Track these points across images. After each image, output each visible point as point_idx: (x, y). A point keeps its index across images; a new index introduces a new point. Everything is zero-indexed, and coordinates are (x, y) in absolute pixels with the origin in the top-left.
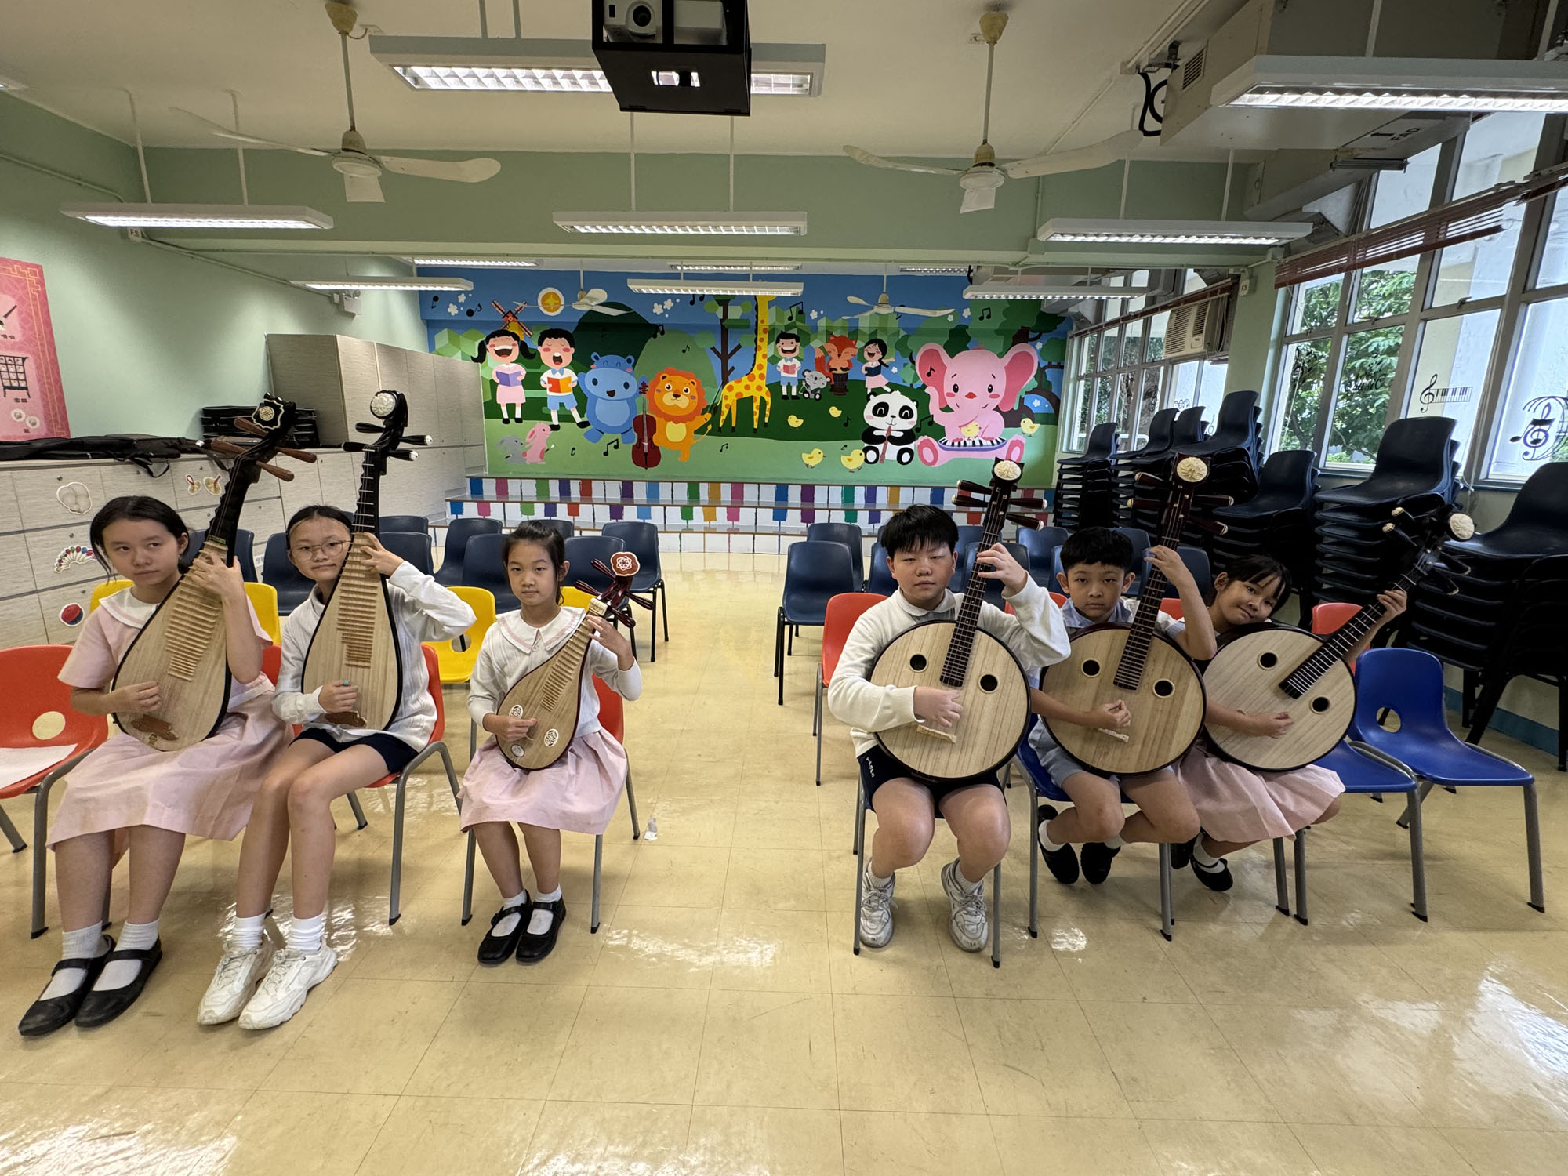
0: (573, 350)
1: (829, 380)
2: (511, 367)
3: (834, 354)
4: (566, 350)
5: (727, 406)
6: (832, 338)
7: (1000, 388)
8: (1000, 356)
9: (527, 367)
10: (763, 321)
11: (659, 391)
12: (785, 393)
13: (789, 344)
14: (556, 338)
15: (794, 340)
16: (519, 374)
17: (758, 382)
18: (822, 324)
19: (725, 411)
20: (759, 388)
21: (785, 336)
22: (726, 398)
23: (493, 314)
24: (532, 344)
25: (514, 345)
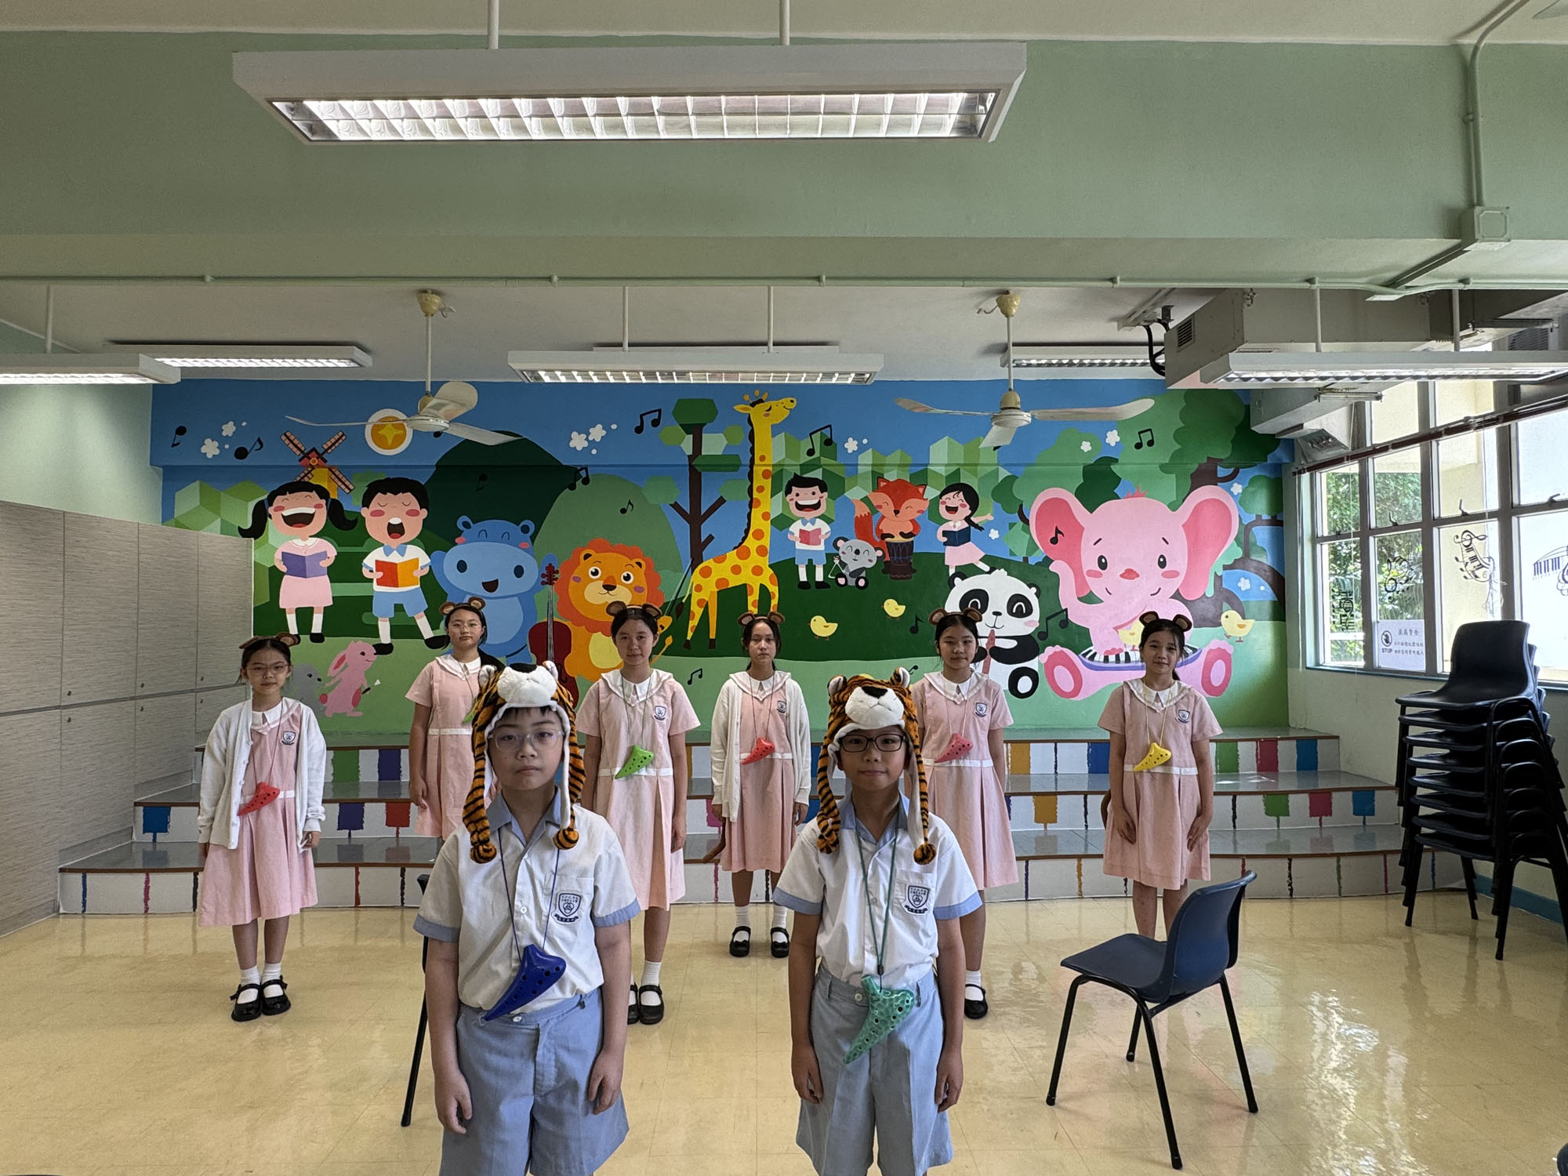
0: (424, 513)
1: (880, 553)
2: (308, 544)
3: (888, 508)
4: (412, 513)
5: (700, 602)
6: (883, 484)
7: (1179, 561)
8: (1174, 507)
9: (338, 542)
10: (763, 458)
11: (577, 579)
12: (803, 577)
13: (808, 496)
14: (395, 493)
15: (816, 489)
16: (323, 555)
17: (755, 559)
18: (866, 459)
19: (697, 611)
20: (757, 571)
21: (800, 482)
22: (699, 588)
23: (284, 456)
24: (351, 504)
25: (318, 506)
